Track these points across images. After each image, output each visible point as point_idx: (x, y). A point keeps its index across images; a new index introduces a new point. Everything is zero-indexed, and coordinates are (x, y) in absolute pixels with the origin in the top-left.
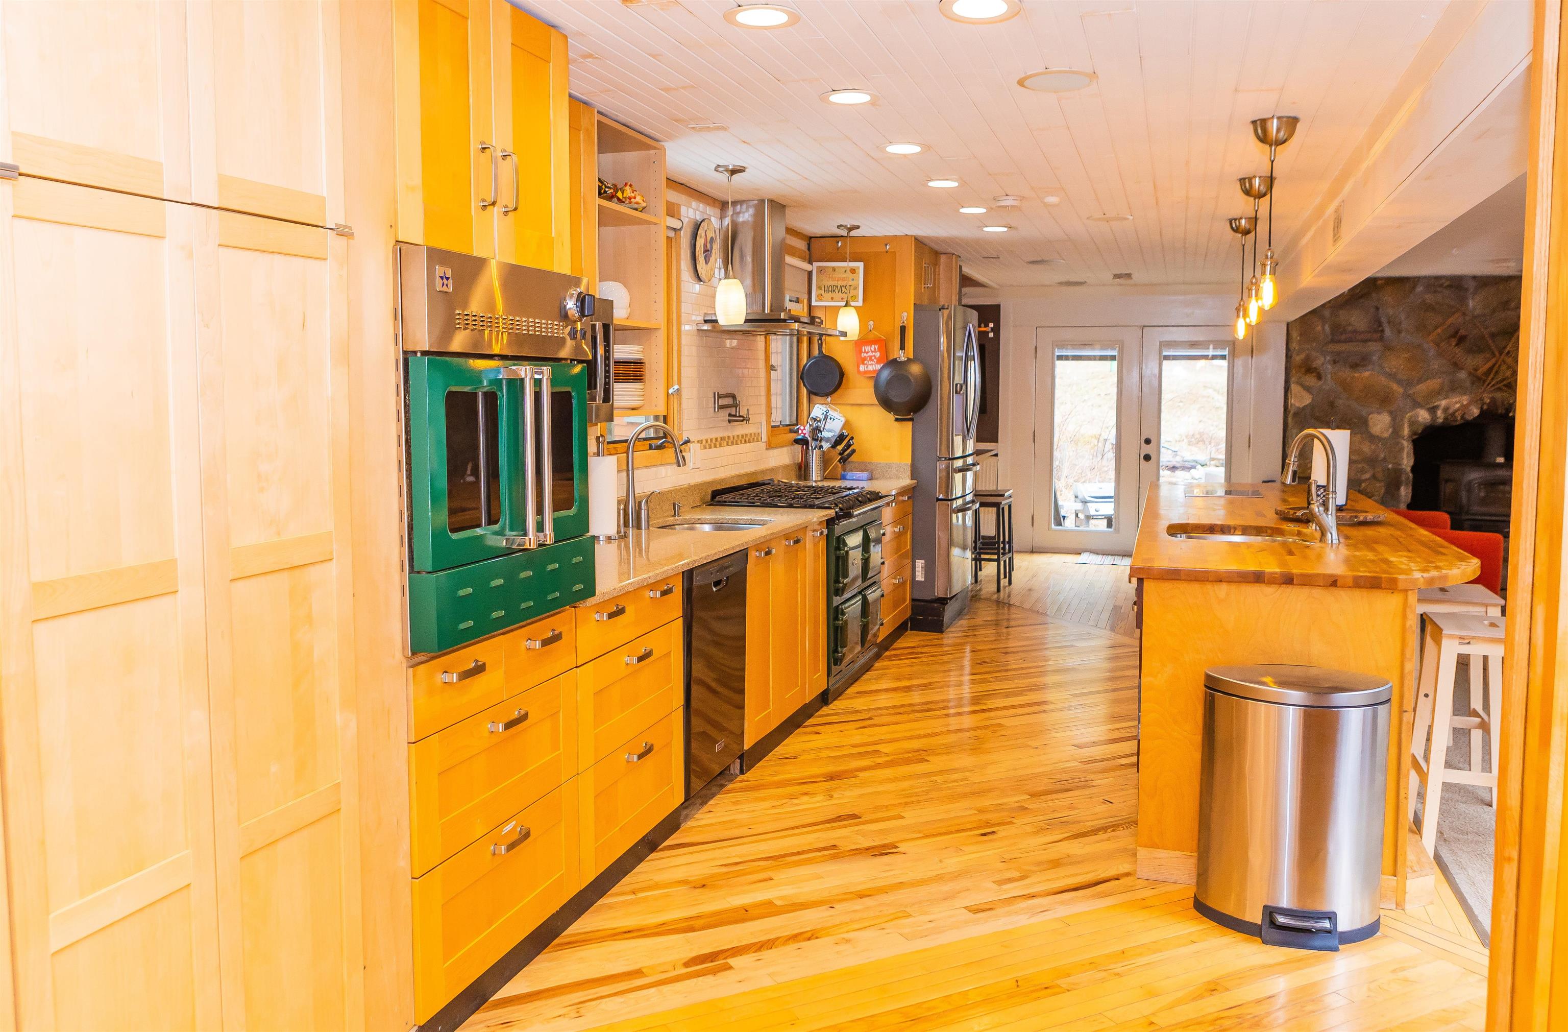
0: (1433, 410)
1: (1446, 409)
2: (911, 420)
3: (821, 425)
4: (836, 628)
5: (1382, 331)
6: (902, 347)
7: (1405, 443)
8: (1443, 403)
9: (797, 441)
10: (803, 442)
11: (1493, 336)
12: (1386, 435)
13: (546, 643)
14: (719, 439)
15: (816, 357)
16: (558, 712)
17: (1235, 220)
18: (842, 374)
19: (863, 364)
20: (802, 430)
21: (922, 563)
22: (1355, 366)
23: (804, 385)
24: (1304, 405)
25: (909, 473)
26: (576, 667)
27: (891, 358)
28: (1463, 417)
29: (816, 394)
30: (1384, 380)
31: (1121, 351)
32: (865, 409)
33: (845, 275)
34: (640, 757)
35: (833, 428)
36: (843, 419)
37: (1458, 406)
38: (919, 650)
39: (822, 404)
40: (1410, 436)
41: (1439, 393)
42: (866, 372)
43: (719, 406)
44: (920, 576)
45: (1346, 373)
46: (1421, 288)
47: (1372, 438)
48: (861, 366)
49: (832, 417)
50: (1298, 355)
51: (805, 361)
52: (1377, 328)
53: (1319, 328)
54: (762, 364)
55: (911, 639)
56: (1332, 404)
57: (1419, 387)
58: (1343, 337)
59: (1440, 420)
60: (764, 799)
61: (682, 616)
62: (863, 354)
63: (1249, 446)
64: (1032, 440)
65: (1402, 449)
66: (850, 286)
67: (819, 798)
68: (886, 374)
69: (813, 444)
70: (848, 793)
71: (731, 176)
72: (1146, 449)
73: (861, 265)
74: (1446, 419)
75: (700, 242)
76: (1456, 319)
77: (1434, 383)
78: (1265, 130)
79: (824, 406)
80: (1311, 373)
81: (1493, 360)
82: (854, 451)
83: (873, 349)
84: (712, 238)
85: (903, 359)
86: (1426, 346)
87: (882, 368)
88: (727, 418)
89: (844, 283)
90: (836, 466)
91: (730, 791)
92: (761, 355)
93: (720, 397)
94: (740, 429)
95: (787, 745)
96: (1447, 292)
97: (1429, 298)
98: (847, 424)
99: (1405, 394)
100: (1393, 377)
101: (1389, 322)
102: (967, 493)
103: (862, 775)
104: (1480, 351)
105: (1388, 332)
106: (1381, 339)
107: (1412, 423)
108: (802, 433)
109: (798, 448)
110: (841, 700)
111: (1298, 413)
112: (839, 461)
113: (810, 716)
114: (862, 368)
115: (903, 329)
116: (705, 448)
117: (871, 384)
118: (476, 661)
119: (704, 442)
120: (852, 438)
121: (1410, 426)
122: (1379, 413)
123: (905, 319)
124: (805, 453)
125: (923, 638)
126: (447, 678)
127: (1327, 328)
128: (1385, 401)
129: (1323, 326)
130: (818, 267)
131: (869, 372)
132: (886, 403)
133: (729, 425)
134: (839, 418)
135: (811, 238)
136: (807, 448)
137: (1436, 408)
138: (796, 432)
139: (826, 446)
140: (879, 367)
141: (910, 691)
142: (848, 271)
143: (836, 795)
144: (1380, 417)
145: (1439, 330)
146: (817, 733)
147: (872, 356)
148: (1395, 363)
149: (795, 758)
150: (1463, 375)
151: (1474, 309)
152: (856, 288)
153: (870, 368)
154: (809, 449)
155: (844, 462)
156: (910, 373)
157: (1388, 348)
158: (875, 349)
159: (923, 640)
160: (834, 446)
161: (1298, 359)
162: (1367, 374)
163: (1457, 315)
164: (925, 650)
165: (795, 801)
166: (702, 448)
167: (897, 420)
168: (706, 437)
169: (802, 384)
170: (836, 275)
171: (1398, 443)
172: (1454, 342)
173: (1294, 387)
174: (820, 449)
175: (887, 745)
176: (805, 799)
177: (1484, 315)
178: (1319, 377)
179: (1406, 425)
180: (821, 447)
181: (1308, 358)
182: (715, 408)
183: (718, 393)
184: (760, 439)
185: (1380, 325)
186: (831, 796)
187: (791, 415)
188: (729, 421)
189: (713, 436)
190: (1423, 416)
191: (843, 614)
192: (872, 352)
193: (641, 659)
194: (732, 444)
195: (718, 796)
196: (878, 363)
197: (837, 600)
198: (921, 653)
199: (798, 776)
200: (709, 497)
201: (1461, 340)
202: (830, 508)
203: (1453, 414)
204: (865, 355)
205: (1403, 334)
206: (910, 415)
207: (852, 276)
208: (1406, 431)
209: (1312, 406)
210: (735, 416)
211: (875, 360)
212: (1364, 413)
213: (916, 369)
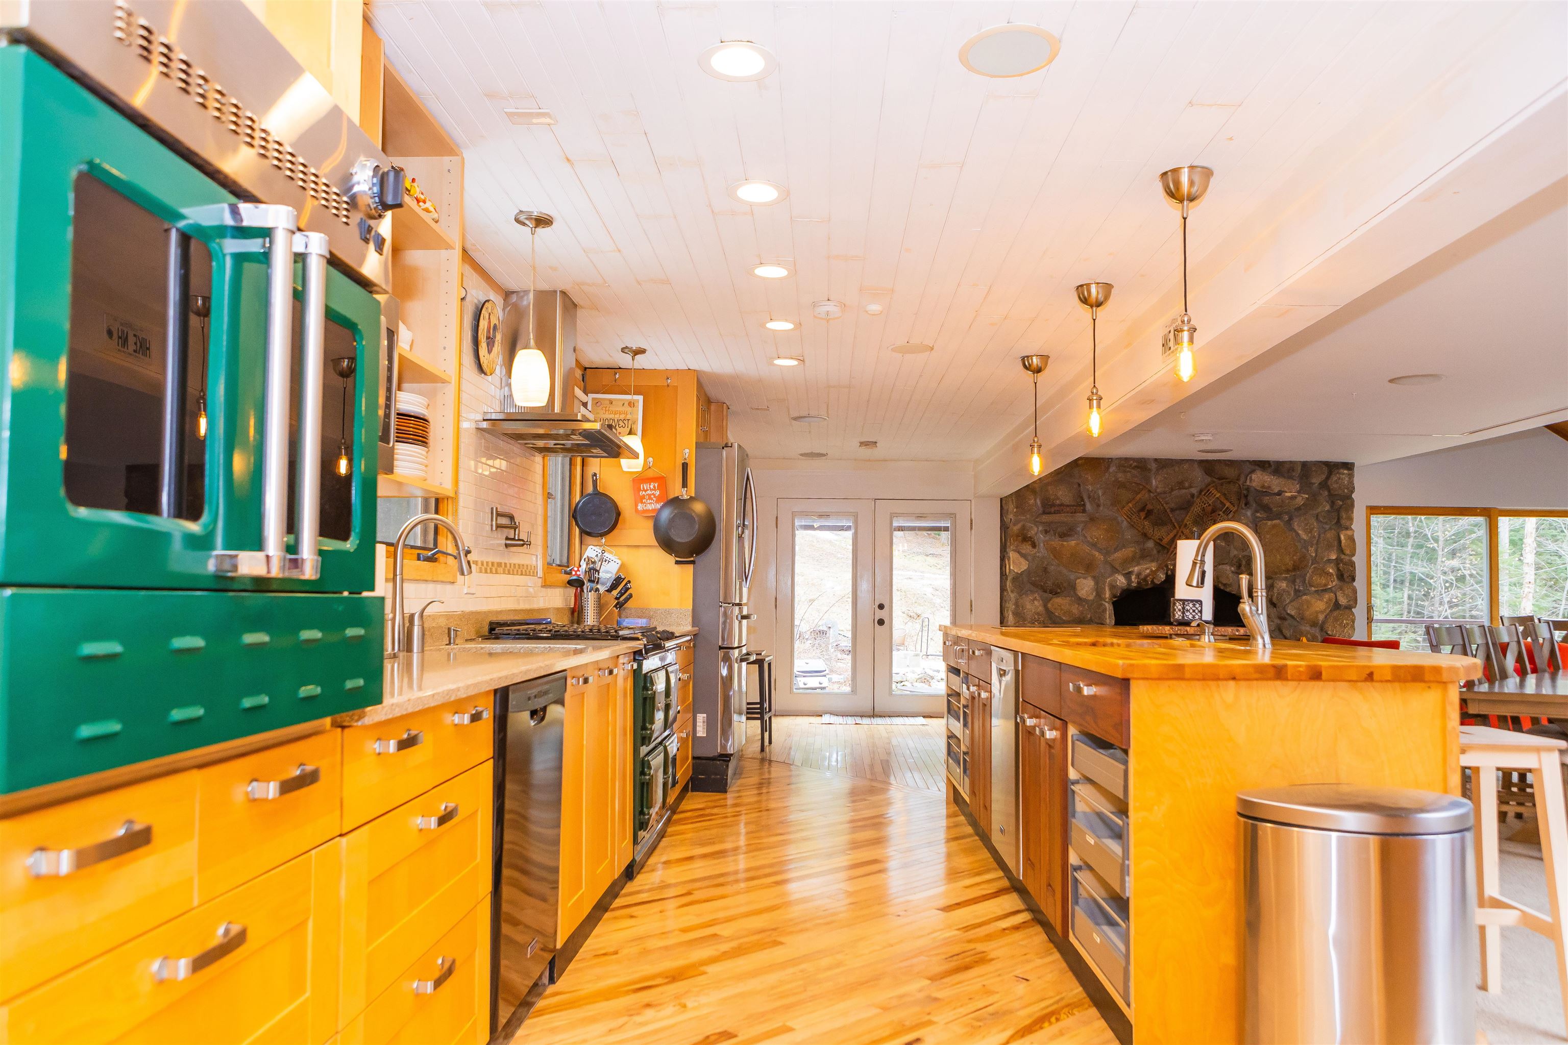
0: (1128, 575)
1: (1138, 575)
2: (693, 562)
3: (597, 566)
4: (642, 784)
5: (1084, 505)
6: (685, 485)
7: (1107, 605)
8: (1136, 569)
9: (570, 583)
10: (577, 584)
11: (1172, 510)
12: (1091, 597)
13: (288, 787)
14: (496, 565)
15: (589, 494)
16: (304, 923)
17: (1028, 357)
18: (619, 514)
19: (642, 503)
20: (576, 572)
21: (704, 717)
22: (1063, 536)
23: (577, 524)
24: (1022, 570)
25: (690, 619)
26: (341, 835)
27: (671, 496)
28: (1152, 581)
29: (589, 534)
30: (1087, 549)
31: (856, 522)
32: (643, 551)
33: (622, 409)
34: (438, 983)
35: (607, 572)
36: (619, 562)
37: (1148, 571)
38: (708, 811)
39: (596, 546)
40: (1111, 599)
41: (1133, 560)
42: (645, 511)
43: (497, 524)
44: (701, 732)
45: (1056, 542)
46: (1114, 468)
47: (1080, 600)
48: (640, 504)
49: (608, 559)
50: (1014, 525)
51: (578, 499)
52: (1079, 506)
53: (1032, 502)
54: (539, 489)
55: (696, 801)
56: (1045, 570)
57: (1116, 555)
58: (1053, 510)
59: (1134, 585)
60: (593, 1020)
61: (493, 758)
62: (641, 492)
63: (972, 610)
64: (774, 607)
65: (1105, 610)
66: (628, 420)
67: (669, 1010)
68: (666, 514)
69: (587, 585)
70: (704, 999)
71: (535, 228)
72: (880, 614)
73: (640, 398)
74: (1139, 583)
75: (483, 324)
76: (1143, 496)
77: (1128, 551)
78: (1177, 183)
79: (598, 547)
80: (1027, 541)
81: (1175, 532)
82: (631, 596)
83: (652, 487)
84: (495, 326)
85: (686, 497)
86: (1120, 519)
87: (662, 507)
88: (504, 542)
89: (622, 417)
90: (611, 613)
91: (541, 1012)
92: (538, 479)
93: (498, 514)
94: (518, 557)
95: (597, 936)
96: (1135, 472)
97: (1121, 477)
98: (622, 567)
99: (1106, 562)
100: (1094, 545)
101: (1089, 497)
102: (743, 644)
103: (712, 969)
104: (1163, 524)
105: (1089, 507)
106: (1084, 511)
107: (1113, 587)
108: (576, 574)
109: (572, 591)
110: (645, 872)
111: (1017, 578)
112: (615, 606)
113: (616, 896)
114: (640, 507)
115: (685, 466)
116: (481, 572)
117: (650, 524)
118: (130, 822)
119: (480, 564)
120: (629, 582)
121: (1110, 590)
122: (1085, 578)
123: (687, 456)
124: (579, 598)
125: (709, 799)
126: (43, 863)
127: (1039, 502)
128: (1089, 567)
129: (1035, 500)
130: (593, 399)
131: (648, 511)
132: (667, 543)
133: (506, 550)
134: (615, 560)
135: (586, 369)
136: (582, 590)
137: (1130, 573)
138: (570, 573)
139: (602, 589)
140: (658, 506)
141: (724, 857)
142: (626, 404)
143: (690, 1004)
144: (1084, 581)
145: (1130, 505)
146: (632, 917)
147: (651, 495)
148: (1097, 533)
149: (616, 953)
150: (1150, 544)
151: (1157, 487)
152: (635, 422)
153: (650, 507)
154: (583, 591)
155: (620, 607)
156: (694, 511)
157: (1092, 519)
158: (654, 486)
159: (709, 801)
160: (609, 591)
161: (1016, 529)
162: (1073, 543)
163: (1143, 492)
164: (715, 811)
165: (638, 1019)
166: (478, 570)
167: (677, 562)
168: (482, 559)
169: (574, 523)
170: (613, 408)
171: (1102, 605)
172: (1143, 515)
173: (1012, 555)
174: (596, 592)
175: (725, 925)
176: (650, 1013)
177: (1165, 493)
178: (1034, 546)
179: (1107, 589)
180: (597, 590)
181: (1024, 527)
182: (492, 525)
183: (497, 508)
184: (535, 574)
185: (1083, 500)
186: (684, 1006)
187: (561, 555)
188: (507, 546)
189: (490, 559)
190: (1121, 581)
191: (650, 768)
192: (651, 490)
193: (442, 820)
194: (509, 573)
195: (528, 1022)
196: (657, 502)
197: (644, 750)
198: (712, 815)
199: (628, 978)
200: (486, 629)
201: (1149, 513)
202: (637, 639)
203: (1145, 580)
204: (644, 493)
205: (1101, 508)
206: (692, 556)
207: (629, 409)
208: (1107, 594)
209: (1028, 572)
210: (514, 539)
211: (655, 499)
212: (1072, 577)
213: (698, 508)
